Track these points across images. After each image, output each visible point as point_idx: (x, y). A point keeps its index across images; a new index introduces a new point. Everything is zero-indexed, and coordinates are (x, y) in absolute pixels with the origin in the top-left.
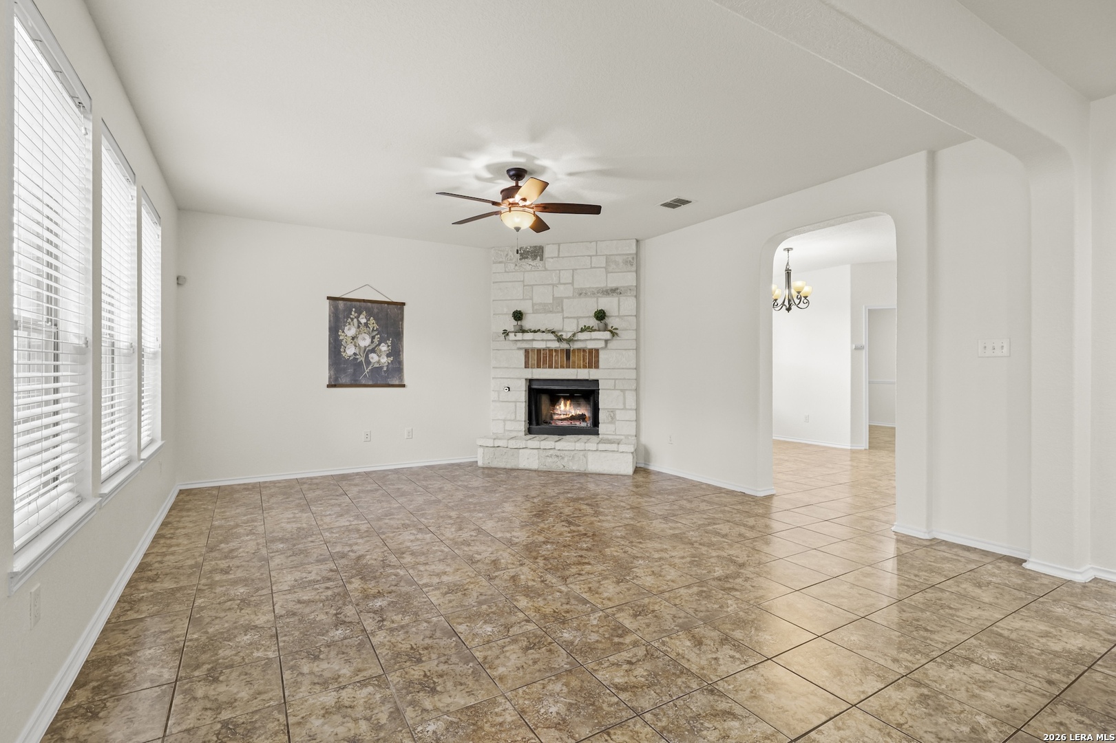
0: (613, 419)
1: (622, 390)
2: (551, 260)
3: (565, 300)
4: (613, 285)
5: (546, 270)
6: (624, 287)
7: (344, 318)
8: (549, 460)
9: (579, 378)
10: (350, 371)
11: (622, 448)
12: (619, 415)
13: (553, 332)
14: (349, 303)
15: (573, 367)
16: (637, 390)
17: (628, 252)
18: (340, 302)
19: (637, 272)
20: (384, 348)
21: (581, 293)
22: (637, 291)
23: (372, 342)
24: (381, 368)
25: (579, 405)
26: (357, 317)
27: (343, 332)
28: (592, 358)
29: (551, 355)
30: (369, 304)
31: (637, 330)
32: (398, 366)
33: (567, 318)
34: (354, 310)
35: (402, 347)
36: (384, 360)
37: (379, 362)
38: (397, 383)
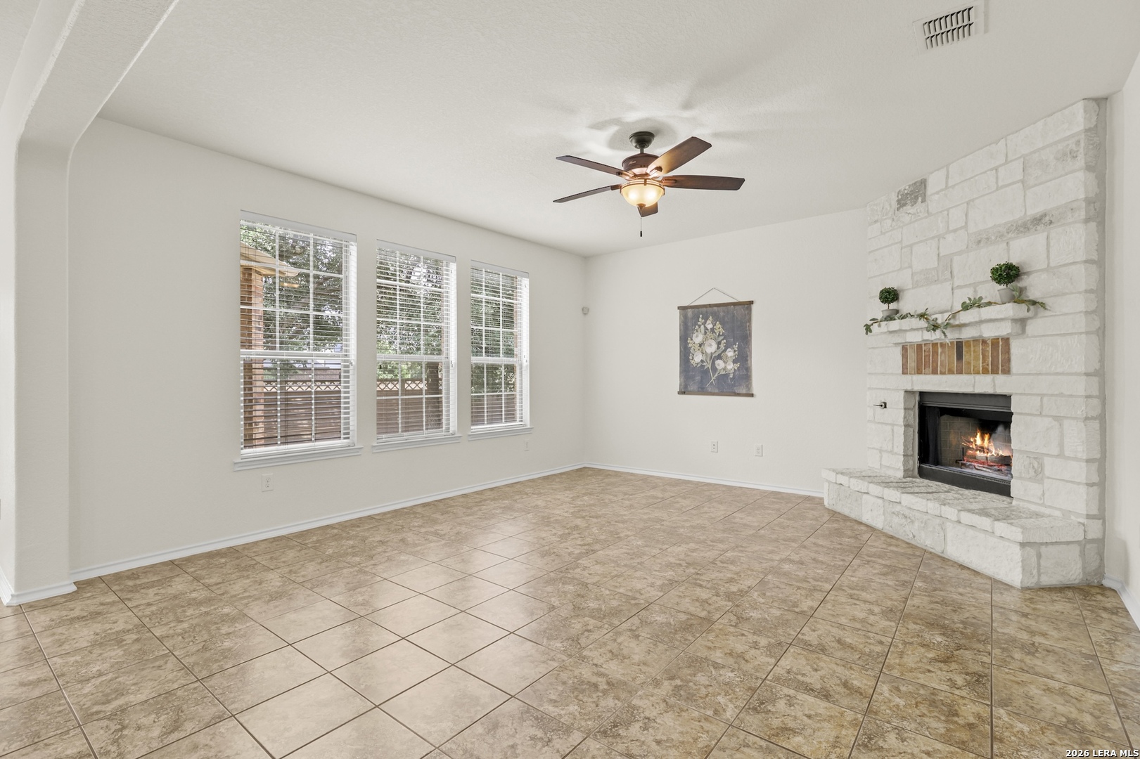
3: (955, 258)
7: (693, 326)
9: (977, 391)
10: (698, 378)
14: (696, 310)
15: (969, 371)
18: (689, 310)
20: (730, 353)
23: (718, 348)
24: (726, 375)
26: (704, 324)
27: (692, 340)
28: (998, 355)
29: (935, 353)
30: (715, 308)
32: (745, 372)
33: (957, 287)
34: (701, 316)
35: (751, 352)
36: (730, 366)
37: (725, 369)
38: (744, 391)
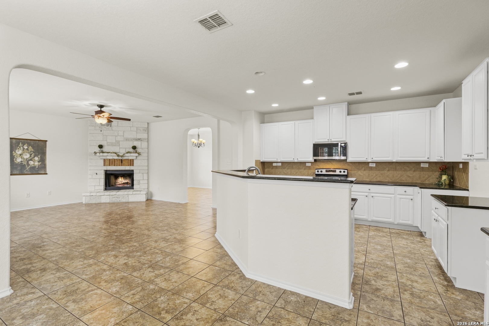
0: (139, 184)
1: (142, 173)
2: (115, 127)
3: (120, 142)
4: (139, 137)
5: (113, 130)
6: (143, 138)
7: (16, 146)
8: (114, 199)
9: (126, 169)
10: (19, 168)
11: (142, 193)
12: (141, 182)
13: (116, 153)
14: (18, 140)
15: (124, 166)
16: (148, 173)
17: (144, 127)
18: (13, 140)
19: (148, 133)
20: (36, 158)
21: (127, 140)
22: (148, 140)
23: (30, 156)
24: (35, 167)
25: (126, 179)
26: (23, 146)
27: (15, 152)
28: (131, 162)
29: (115, 161)
30: (29, 141)
31: (148, 153)
32: (43, 166)
33: (121, 148)
34: (21, 143)
35: (46, 158)
36: (37, 164)
37: (34, 164)
38: (43, 173)
